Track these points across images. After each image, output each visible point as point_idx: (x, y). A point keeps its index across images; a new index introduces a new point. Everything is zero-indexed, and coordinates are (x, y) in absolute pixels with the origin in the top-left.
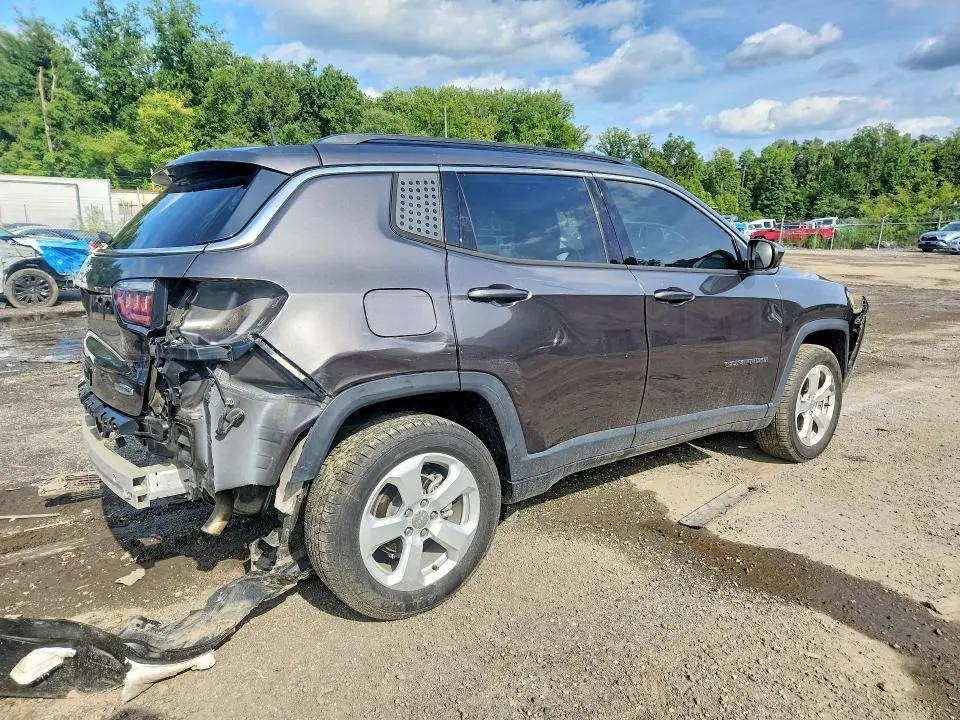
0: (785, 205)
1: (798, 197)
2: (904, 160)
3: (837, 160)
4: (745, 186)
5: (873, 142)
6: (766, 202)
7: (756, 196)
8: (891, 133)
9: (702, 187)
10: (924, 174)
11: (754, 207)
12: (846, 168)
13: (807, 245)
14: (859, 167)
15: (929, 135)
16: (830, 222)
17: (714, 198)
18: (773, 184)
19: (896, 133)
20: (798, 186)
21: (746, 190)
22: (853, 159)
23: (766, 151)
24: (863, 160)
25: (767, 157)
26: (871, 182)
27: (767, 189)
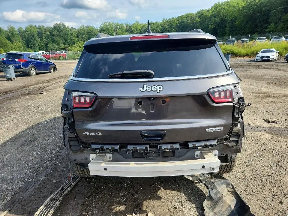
0: (38, 46)
1: (42, 44)
2: (69, 34)
3: (50, 33)
4: (23, 40)
5: (60, 28)
6: (31, 45)
7: (27, 43)
8: (64, 26)
9: (6, 39)
10: (75, 38)
11: (28, 47)
12: (53, 35)
13: (60, 59)
14: (58, 35)
15: (74, 27)
16: (62, 52)
17: (12, 43)
18: (32, 39)
19: (65, 26)
20: (41, 41)
21: (23, 41)
22: (55, 33)
23: (26, 28)
24: (58, 33)
25: (27, 30)
26: (62, 40)
27: (30, 41)
